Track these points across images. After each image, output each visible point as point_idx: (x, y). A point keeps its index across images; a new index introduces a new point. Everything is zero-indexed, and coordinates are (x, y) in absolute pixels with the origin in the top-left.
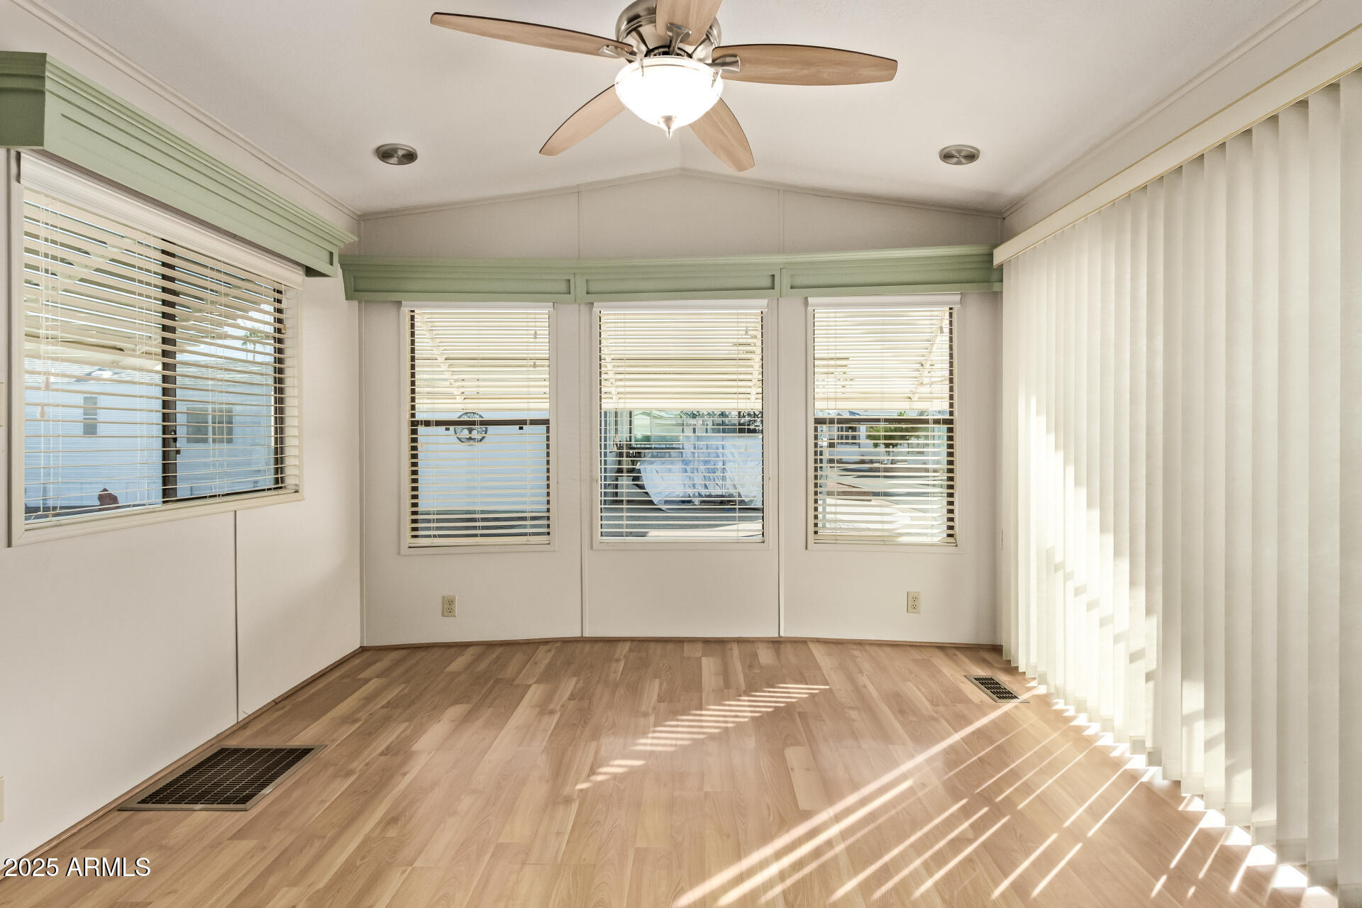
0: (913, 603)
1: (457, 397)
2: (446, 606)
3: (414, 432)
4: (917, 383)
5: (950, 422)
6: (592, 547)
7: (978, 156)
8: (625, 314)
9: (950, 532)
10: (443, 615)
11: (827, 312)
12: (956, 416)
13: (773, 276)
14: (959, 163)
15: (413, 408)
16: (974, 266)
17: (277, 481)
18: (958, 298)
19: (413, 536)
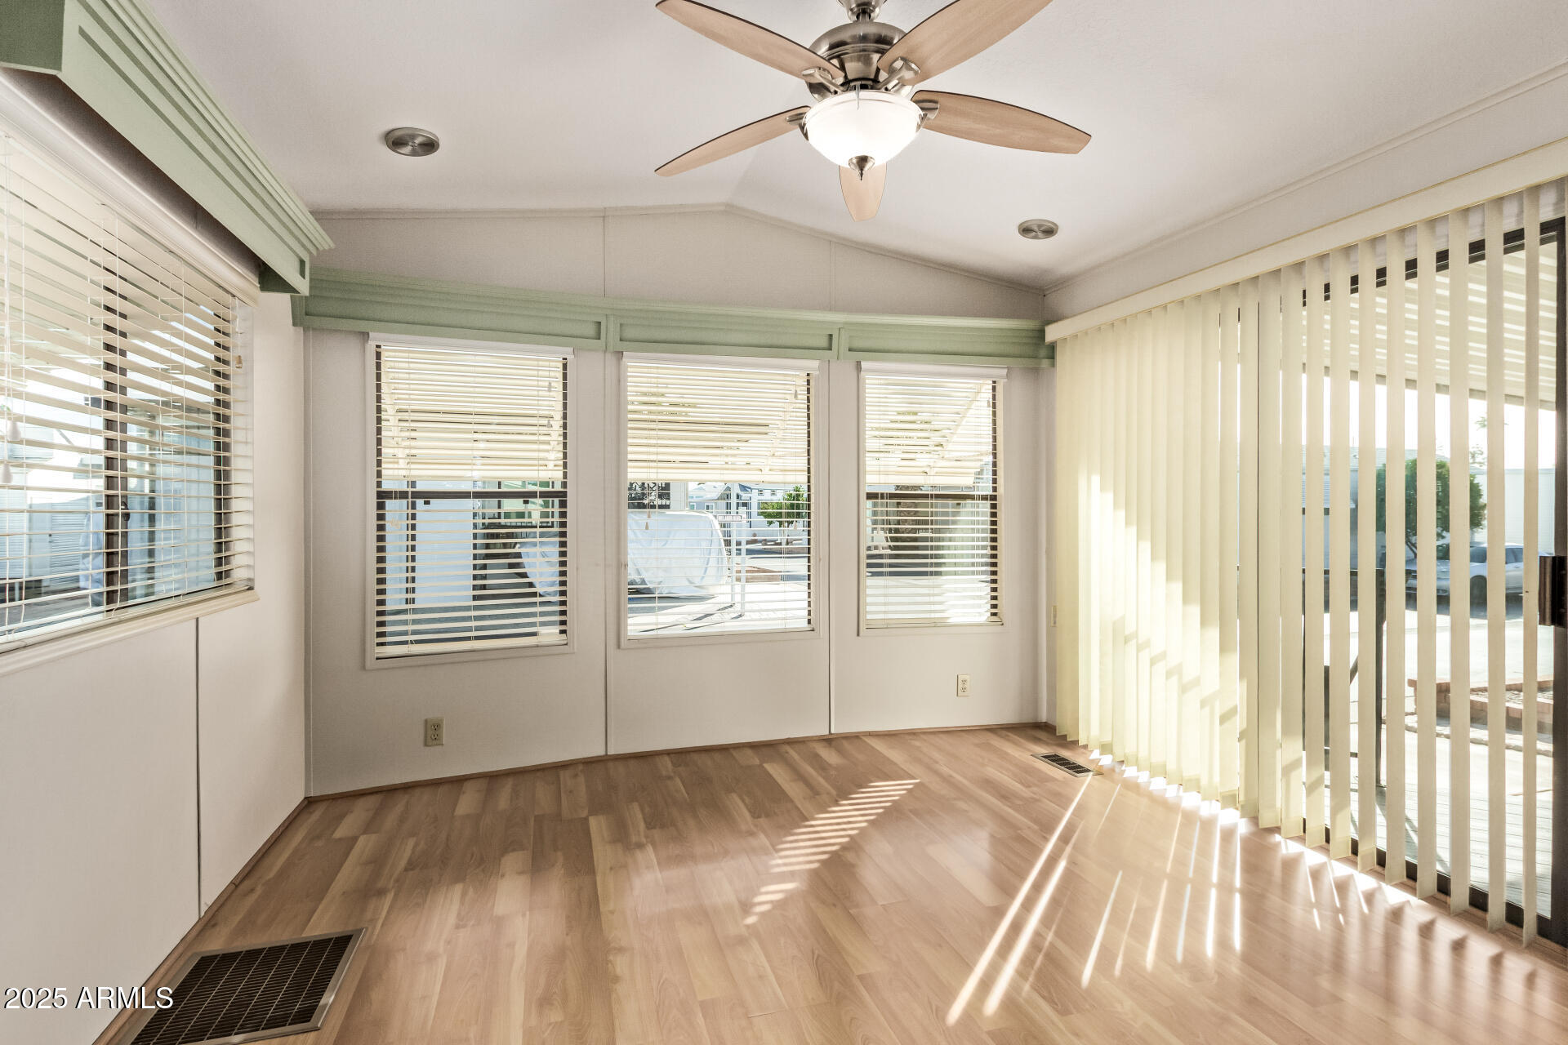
0: (961, 689)
1: (400, 461)
2: (430, 733)
3: (381, 506)
4: (936, 456)
5: (994, 498)
6: (619, 646)
7: (1056, 232)
8: (658, 368)
9: (994, 611)
10: (426, 745)
11: (878, 379)
12: (1001, 491)
13: (831, 336)
14: (1036, 237)
15: (379, 474)
16: (1025, 340)
17: (219, 576)
18: (1005, 371)
19: (379, 644)
